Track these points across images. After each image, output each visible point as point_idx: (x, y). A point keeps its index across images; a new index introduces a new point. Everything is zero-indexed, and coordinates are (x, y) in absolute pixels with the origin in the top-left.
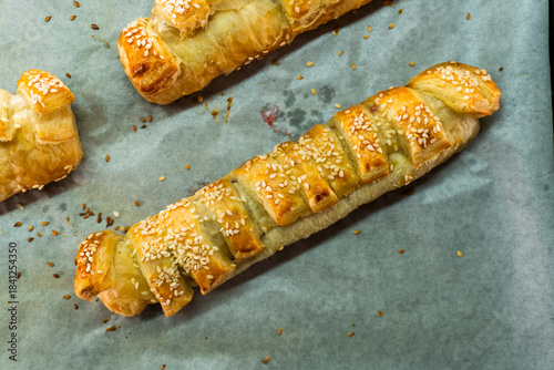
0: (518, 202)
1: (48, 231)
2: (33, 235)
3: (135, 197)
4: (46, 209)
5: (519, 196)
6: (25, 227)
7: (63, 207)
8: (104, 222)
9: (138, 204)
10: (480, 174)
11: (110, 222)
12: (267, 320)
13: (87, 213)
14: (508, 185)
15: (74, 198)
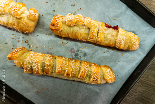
0: (102, 100)
1: (17, 40)
2: (14, 38)
3: (37, 46)
4: (20, 35)
5: (103, 99)
6: (14, 36)
7: (23, 38)
8: (28, 46)
9: (37, 48)
10: (99, 89)
11: (30, 47)
12: (43, 85)
13: (26, 42)
14: (102, 95)
15: (27, 38)
